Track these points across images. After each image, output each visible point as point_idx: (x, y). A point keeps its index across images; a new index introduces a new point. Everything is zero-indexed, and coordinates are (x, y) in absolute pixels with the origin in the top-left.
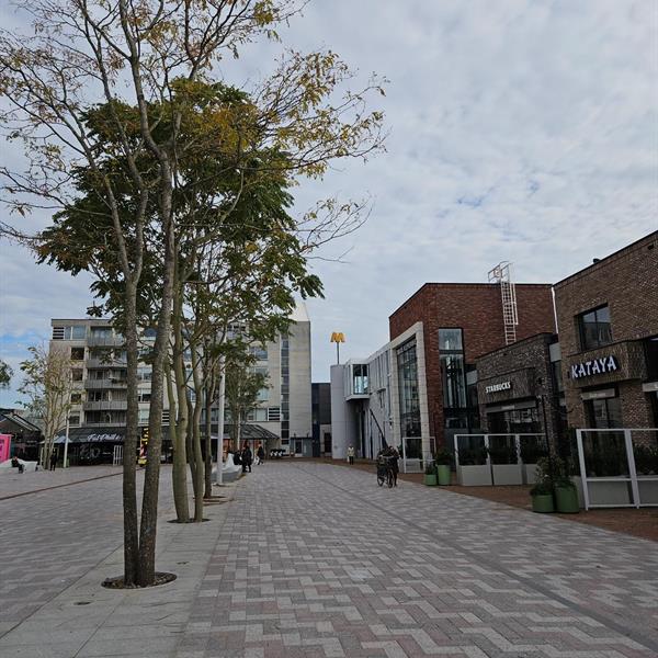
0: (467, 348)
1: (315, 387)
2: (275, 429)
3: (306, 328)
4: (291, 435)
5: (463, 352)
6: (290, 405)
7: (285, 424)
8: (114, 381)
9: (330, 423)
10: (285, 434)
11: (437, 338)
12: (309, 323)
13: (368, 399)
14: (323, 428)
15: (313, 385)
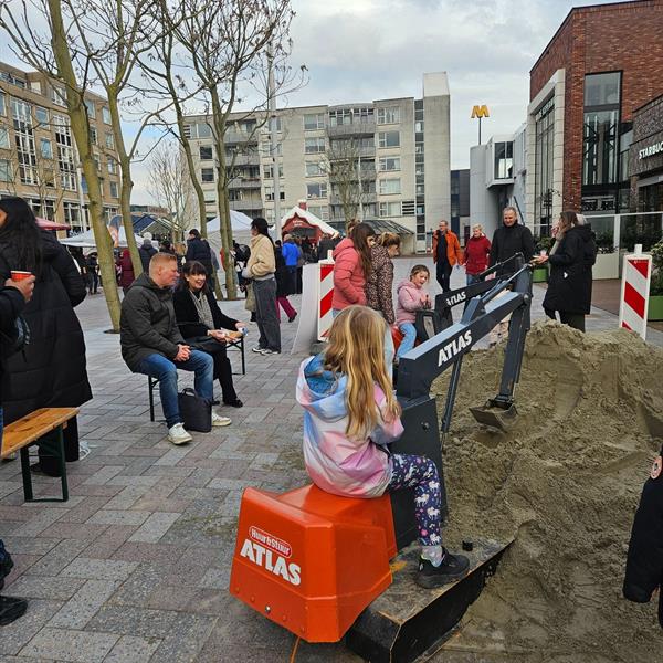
0: (625, 101)
1: (455, 175)
2: (410, 223)
3: (444, 104)
4: (427, 230)
5: (619, 107)
6: (426, 198)
7: (421, 219)
8: (244, 180)
9: (469, 215)
10: (421, 229)
11: (582, 90)
12: (449, 96)
13: (511, 185)
14: (463, 220)
15: (452, 172)
